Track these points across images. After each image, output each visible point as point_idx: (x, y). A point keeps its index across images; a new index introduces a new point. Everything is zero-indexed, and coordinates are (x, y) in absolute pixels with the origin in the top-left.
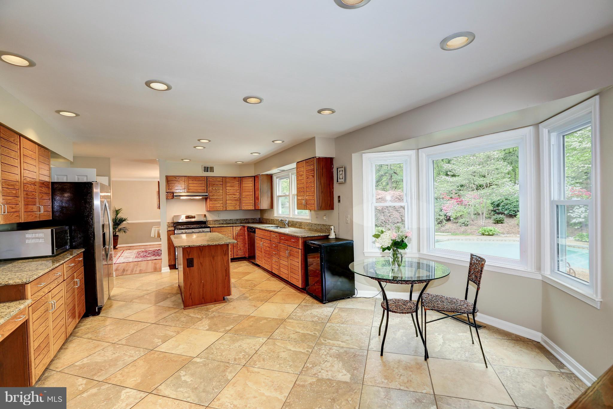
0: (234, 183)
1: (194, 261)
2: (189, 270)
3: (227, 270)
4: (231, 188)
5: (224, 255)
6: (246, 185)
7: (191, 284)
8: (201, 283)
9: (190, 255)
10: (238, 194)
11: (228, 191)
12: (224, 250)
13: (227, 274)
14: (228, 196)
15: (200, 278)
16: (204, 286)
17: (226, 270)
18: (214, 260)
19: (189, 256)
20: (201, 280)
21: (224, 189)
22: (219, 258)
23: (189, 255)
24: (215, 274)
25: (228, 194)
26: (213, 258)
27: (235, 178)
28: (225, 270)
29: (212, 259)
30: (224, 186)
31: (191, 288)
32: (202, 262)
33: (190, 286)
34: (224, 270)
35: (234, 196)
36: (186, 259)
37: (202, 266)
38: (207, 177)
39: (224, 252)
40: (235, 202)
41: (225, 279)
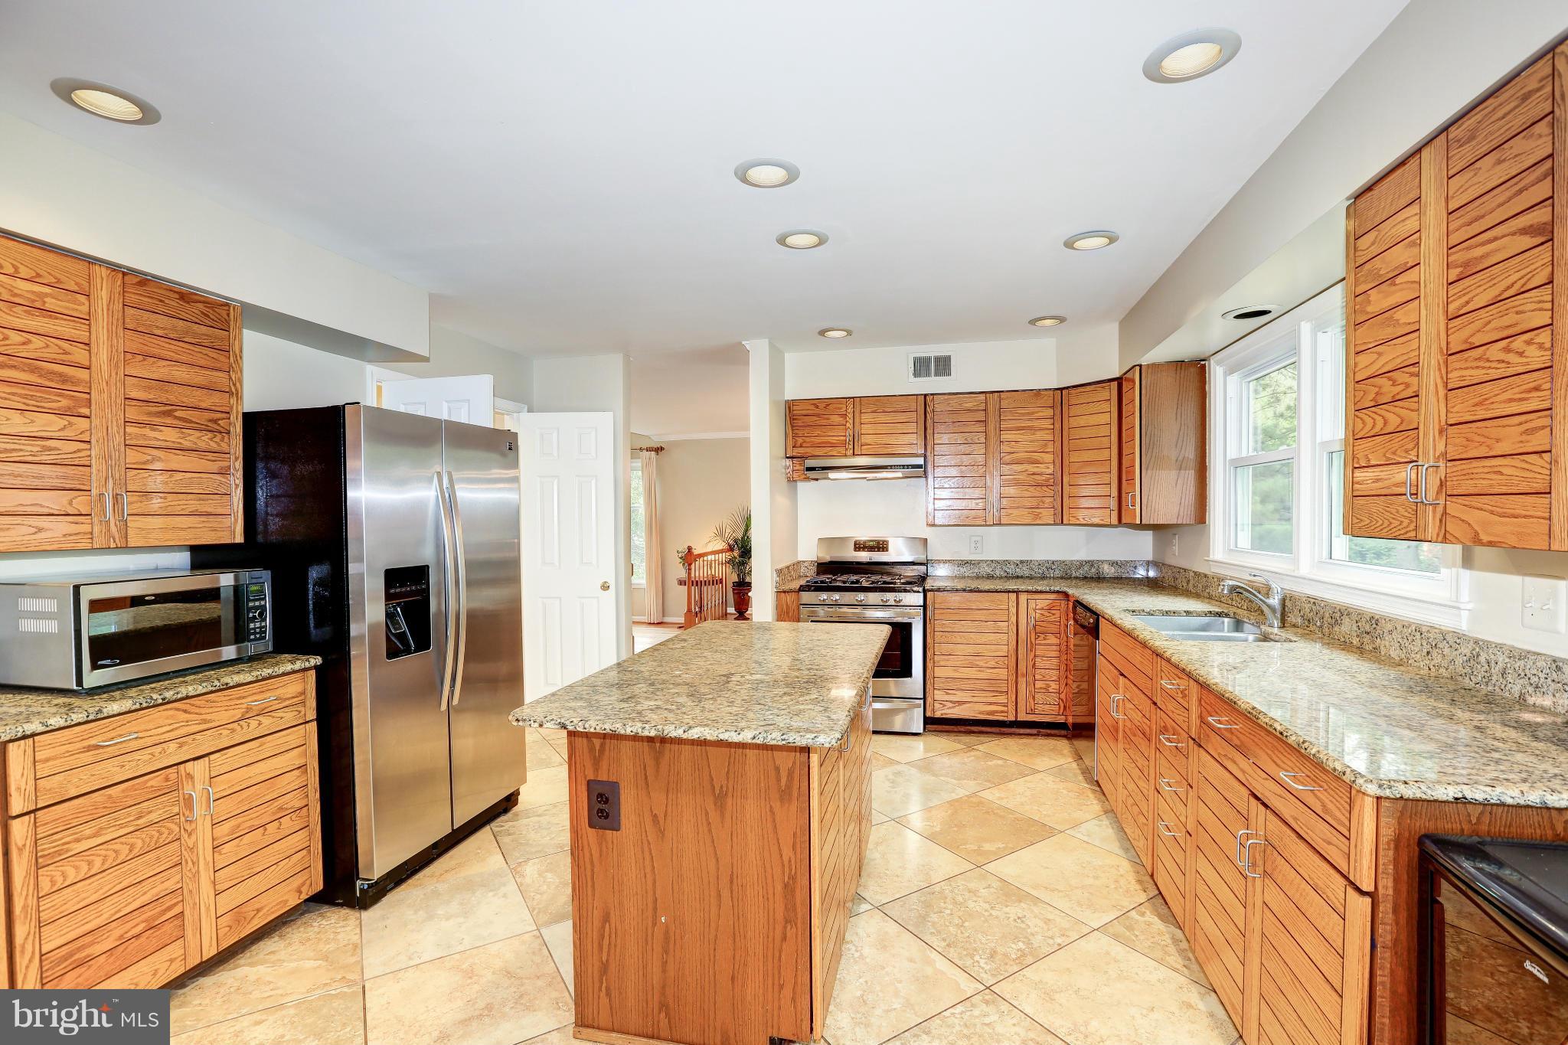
0: (1033, 413)
1: (623, 798)
2: (600, 844)
3: (793, 891)
4: (1018, 437)
5: (782, 800)
6: (1082, 421)
7: (606, 919)
8: (654, 924)
9: (604, 764)
10: (1049, 458)
11: (1009, 450)
12: (777, 769)
13: (795, 910)
14: (1008, 467)
15: (650, 899)
16: (671, 946)
17: (789, 889)
18: (722, 815)
19: (596, 770)
20: (655, 909)
21: (993, 441)
22: (752, 810)
23: (596, 763)
24: (725, 893)
25: (1008, 458)
26: (720, 800)
27: (1038, 393)
28: (786, 886)
29: (711, 807)
30: (991, 426)
31: (607, 934)
32: (659, 811)
33: (603, 927)
34: (779, 887)
35: (1031, 468)
36: (584, 783)
37: (661, 833)
38: (925, 395)
39: (779, 780)
40: (1033, 491)
41: (784, 938)
